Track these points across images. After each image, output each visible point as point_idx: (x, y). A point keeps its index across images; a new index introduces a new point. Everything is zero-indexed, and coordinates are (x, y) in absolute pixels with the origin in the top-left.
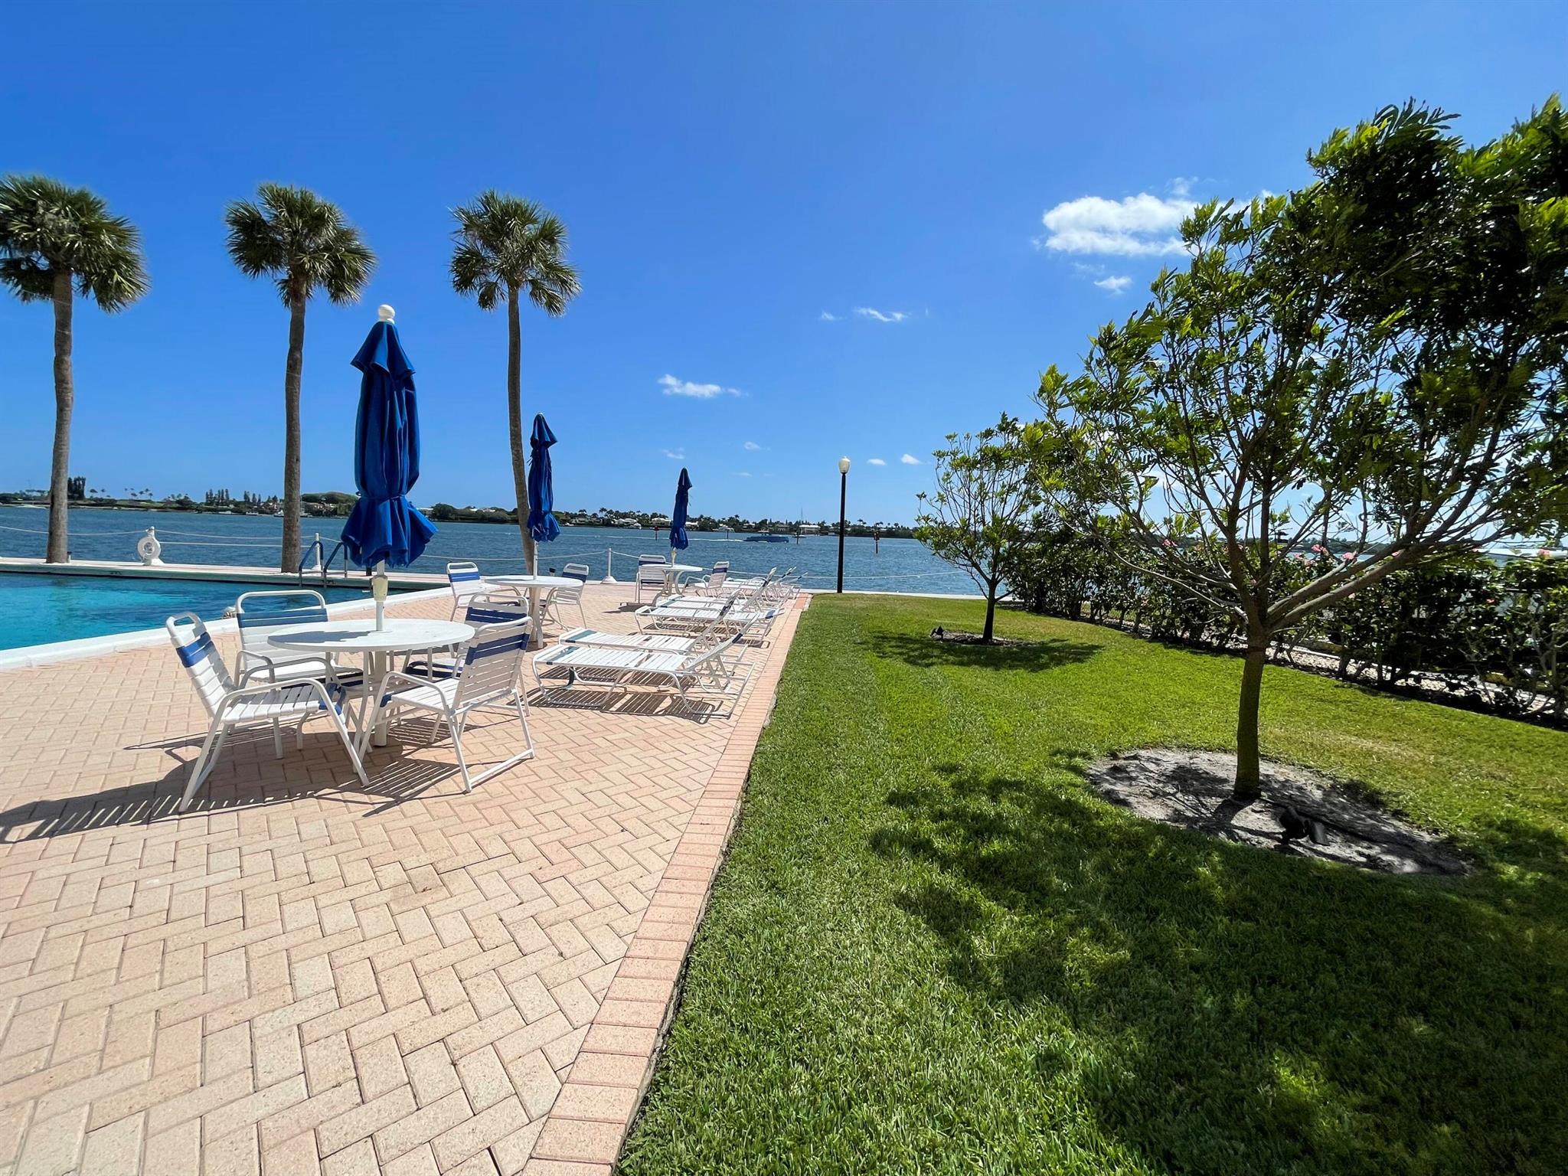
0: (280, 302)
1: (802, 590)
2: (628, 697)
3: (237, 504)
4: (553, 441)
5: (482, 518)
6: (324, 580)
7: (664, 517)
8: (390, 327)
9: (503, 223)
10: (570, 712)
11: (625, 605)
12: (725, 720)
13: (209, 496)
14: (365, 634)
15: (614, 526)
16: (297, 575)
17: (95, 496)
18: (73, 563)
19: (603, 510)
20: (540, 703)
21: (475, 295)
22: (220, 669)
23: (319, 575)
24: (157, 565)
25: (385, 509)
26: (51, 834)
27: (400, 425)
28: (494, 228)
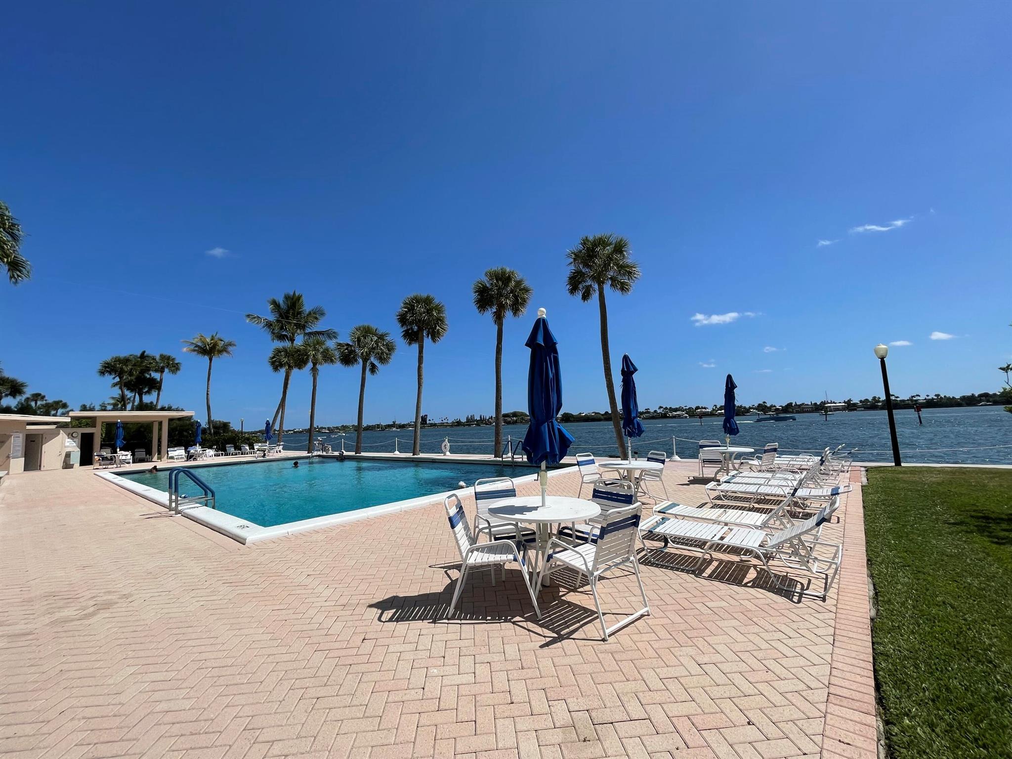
0: (493, 323)
1: (854, 464)
2: (715, 564)
3: (477, 421)
4: (636, 370)
5: (588, 419)
6: (513, 462)
7: (705, 408)
8: (544, 320)
9: (593, 250)
10: (669, 572)
11: (692, 478)
12: (821, 603)
13: (467, 418)
14: (536, 508)
15: (669, 417)
16: (501, 459)
17: (430, 422)
18: (422, 455)
19: (661, 407)
20: (645, 562)
21: (579, 295)
22: (466, 528)
23: (510, 459)
24: (449, 456)
25: (545, 428)
26: (397, 621)
27: (551, 376)
28: (589, 256)
